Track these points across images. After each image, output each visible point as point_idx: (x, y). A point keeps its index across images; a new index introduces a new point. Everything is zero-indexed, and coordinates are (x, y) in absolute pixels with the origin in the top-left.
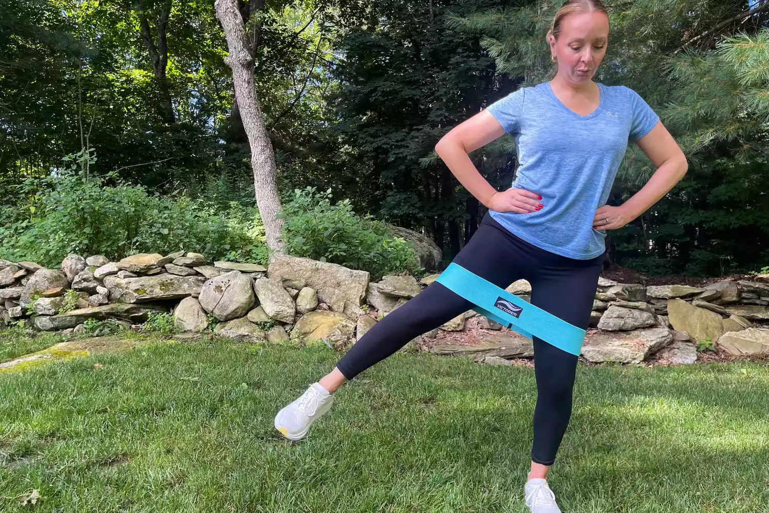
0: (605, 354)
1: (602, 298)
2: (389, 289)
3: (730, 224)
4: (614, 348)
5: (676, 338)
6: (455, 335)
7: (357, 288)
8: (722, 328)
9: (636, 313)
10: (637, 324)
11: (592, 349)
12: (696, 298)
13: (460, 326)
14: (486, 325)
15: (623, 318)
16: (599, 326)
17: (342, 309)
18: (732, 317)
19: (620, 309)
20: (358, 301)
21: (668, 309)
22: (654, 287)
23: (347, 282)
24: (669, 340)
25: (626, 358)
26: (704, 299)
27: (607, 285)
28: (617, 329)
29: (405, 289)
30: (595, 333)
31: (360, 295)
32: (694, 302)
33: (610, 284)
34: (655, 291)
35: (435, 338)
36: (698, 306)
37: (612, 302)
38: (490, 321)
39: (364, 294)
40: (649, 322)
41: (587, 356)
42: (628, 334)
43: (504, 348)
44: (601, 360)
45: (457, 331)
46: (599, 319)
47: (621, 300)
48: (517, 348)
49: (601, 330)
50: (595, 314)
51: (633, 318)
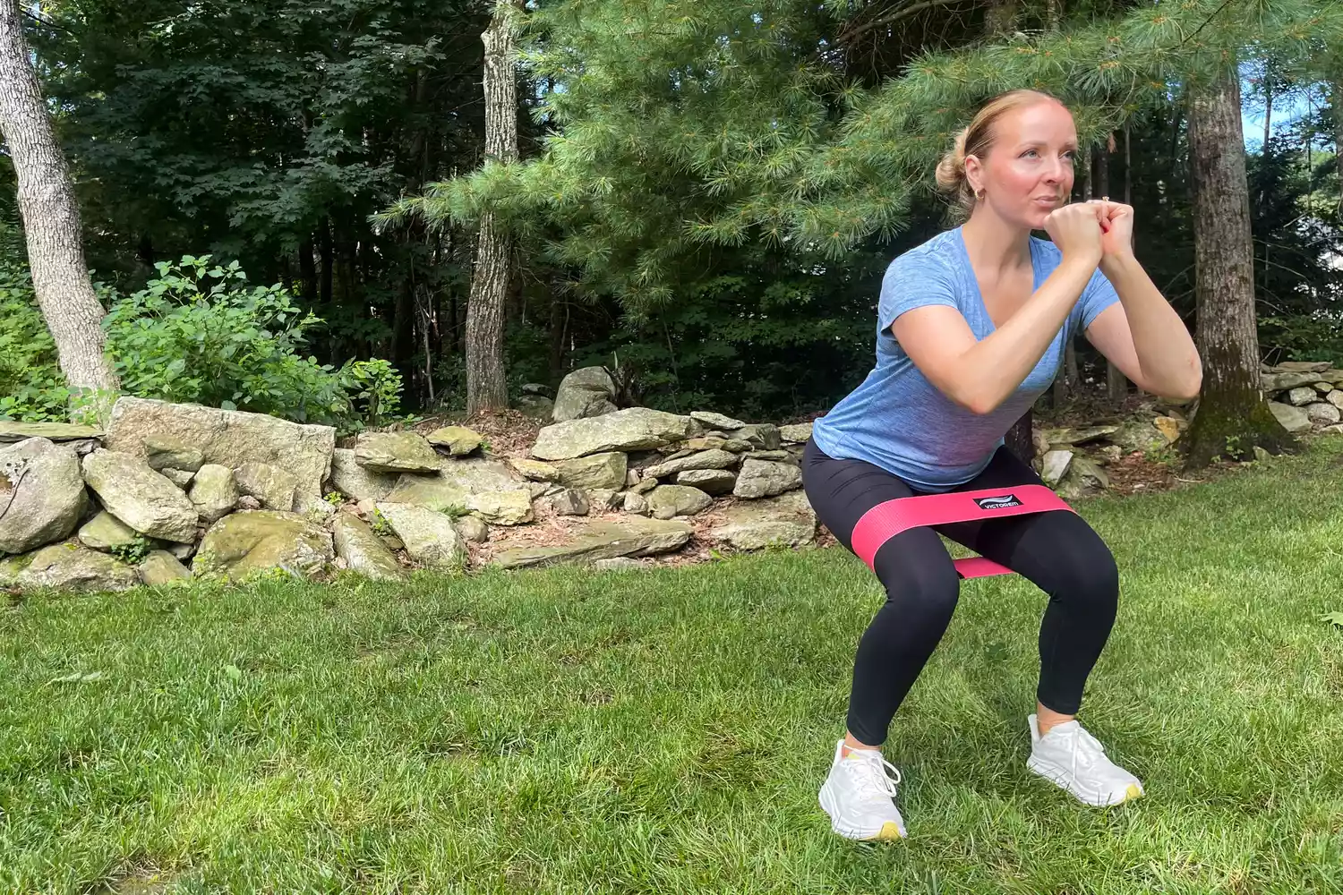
0: (762, 535)
1: (733, 447)
2: (381, 458)
3: (795, 340)
4: (775, 523)
6: (521, 529)
7: (313, 459)
9: (782, 467)
10: (786, 484)
11: (742, 528)
14: (567, 507)
15: (767, 476)
16: (736, 492)
17: (289, 505)
19: (761, 462)
20: (317, 485)
22: (790, 428)
23: (291, 450)
25: (792, 537)
27: (734, 427)
28: (762, 494)
29: (411, 456)
30: (730, 505)
31: (322, 473)
33: (739, 425)
34: (789, 432)
35: (487, 540)
37: (747, 453)
38: (573, 499)
39: (329, 470)
41: (737, 540)
42: (775, 501)
43: (617, 543)
44: (759, 545)
45: (523, 524)
46: (732, 482)
47: (757, 448)
48: (637, 540)
49: (740, 499)
50: (726, 474)
51: (780, 475)
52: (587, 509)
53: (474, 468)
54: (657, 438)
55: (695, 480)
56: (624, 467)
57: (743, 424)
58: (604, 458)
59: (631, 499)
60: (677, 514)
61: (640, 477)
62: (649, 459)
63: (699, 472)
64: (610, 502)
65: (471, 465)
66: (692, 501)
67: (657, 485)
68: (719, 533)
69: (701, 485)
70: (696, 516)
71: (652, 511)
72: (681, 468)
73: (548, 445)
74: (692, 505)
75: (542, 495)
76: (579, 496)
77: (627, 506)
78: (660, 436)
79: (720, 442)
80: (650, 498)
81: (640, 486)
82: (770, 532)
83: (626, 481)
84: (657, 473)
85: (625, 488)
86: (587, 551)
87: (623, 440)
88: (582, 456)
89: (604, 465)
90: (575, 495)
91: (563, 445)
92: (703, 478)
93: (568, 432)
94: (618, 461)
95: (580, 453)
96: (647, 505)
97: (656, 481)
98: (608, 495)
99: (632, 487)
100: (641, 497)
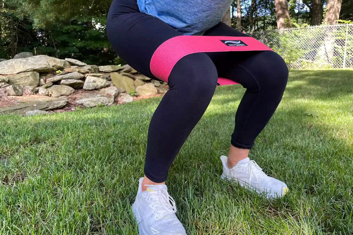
0: (95, 102)
1: (82, 71)
4: (99, 98)
5: (120, 91)
8: (135, 85)
9: (101, 79)
10: (102, 85)
11: (87, 100)
12: (122, 71)
14: (12, 92)
15: (95, 82)
16: (84, 88)
18: (137, 80)
19: (93, 77)
21: (111, 77)
22: (102, 67)
24: (118, 92)
25: (106, 102)
26: (125, 72)
27: (82, 65)
28: (94, 88)
30: (82, 92)
32: (121, 73)
33: (84, 64)
34: (102, 68)
36: (124, 75)
37: (88, 74)
40: (106, 83)
41: (85, 104)
42: (99, 91)
43: (35, 105)
44: (94, 105)
46: (82, 84)
47: (91, 73)
48: (45, 104)
49: (85, 90)
50: (80, 81)
51: (100, 82)
52: (21, 93)
54: (52, 67)
55: (68, 83)
56: (38, 78)
57: (85, 64)
58: (29, 74)
59: (42, 90)
60: (61, 96)
61: (45, 82)
62: (49, 75)
63: (70, 80)
64: (32, 91)
66: (67, 90)
67: (52, 85)
68: (78, 102)
69: (71, 85)
70: (69, 96)
71: (51, 95)
72: (62, 79)
74: (67, 92)
76: (18, 88)
77: (40, 92)
78: (53, 66)
79: (77, 70)
80: (49, 90)
81: (45, 85)
82: (99, 100)
83: (39, 83)
84: (52, 81)
85: (39, 85)
86: (21, 109)
87: (37, 67)
88: (18, 73)
89: (28, 76)
90: (16, 88)
91: (10, 69)
92: (71, 82)
93: (12, 63)
94: (35, 75)
95: (18, 72)
96: (48, 92)
97: (52, 84)
98: (31, 88)
99: (42, 85)
100: (46, 89)
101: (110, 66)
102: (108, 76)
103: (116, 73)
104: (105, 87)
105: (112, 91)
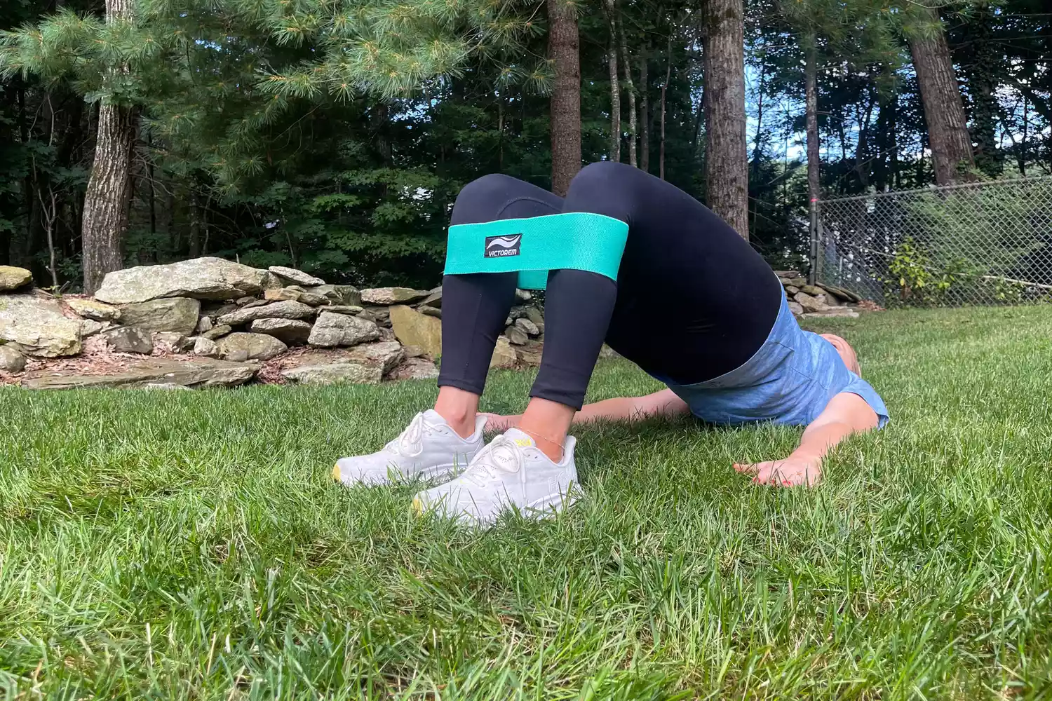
0: (331, 375)
1: (309, 299)
4: (343, 365)
5: (408, 354)
6: (65, 362)
9: (357, 321)
10: (360, 335)
12: (422, 303)
13: (76, 345)
14: (125, 344)
15: (342, 327)
16: (311, 340)
19: (337, 315)
21: (392, 319)
22: (370, 291)
24: (401, 355)
25: (360, 377)
26: (429, 304)
27: (312, 283)
28: (336, 343)
30: (305, 353)
32: (419, 309)
33: (317, 282)
34: (370, 294)
35: (23, 370)
36: (426, 313)
37: (324, 307)
38: (132, 337)
40: (374, 333)
41: (304, 379)
42: (350, 351)
43: (171, 375)
45: (68, 357)
46: (306, 332)
47: (334, 304)
48: (196, 374)
49: (314, 347)
50: (301, 324)
51: (355, 327)
52: (149, 348)
53: (20, 303)
54: (231, 286)
55: (269, 328)
56: (196, 313)
57: (322, 282)
58: (173, 303)
59: (202, 343)
60: (249, 359)
61: (214, 324)
62: (225, 308)
63: (274, 320)
64: (178, 344)
65: (16, 300)
66: (266, 345)
67: (231, 332)
68: (287, 374)
69: (277, 333)
70: (270, 362)
71: (223, 355)
72: (255, 316)
73: (113, 289)
74: (266, 350)
75: (98, 332)
76: (140, 335)
77: (197, 350)
78: (235, 285)
79: (296, 295)
80: (222, 343)
81: (212, 332)
82: (340, 372)
83: (198, 326)
84: (232, 321)
85: (196, 332)
86: (134, 380)
87: (194, 286)
88: (148, 300)
89: (171, 308)
90: (136, 334)
91: (129, 289)
92: (277, 326)
93: (136, 277)
94: (188, 307)
95: (148, 298)
96: (218, 350)
97: (230, 328)
98: (175, 337)
99: (204, 332)
100: (212, 342)
101: (391, 288)
102: (383, 315)
103: (406, 309)
104: (369, 342)
105: (385, 351)
